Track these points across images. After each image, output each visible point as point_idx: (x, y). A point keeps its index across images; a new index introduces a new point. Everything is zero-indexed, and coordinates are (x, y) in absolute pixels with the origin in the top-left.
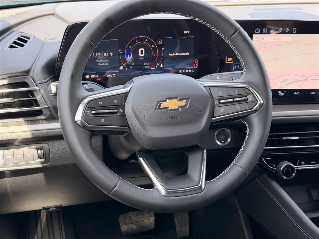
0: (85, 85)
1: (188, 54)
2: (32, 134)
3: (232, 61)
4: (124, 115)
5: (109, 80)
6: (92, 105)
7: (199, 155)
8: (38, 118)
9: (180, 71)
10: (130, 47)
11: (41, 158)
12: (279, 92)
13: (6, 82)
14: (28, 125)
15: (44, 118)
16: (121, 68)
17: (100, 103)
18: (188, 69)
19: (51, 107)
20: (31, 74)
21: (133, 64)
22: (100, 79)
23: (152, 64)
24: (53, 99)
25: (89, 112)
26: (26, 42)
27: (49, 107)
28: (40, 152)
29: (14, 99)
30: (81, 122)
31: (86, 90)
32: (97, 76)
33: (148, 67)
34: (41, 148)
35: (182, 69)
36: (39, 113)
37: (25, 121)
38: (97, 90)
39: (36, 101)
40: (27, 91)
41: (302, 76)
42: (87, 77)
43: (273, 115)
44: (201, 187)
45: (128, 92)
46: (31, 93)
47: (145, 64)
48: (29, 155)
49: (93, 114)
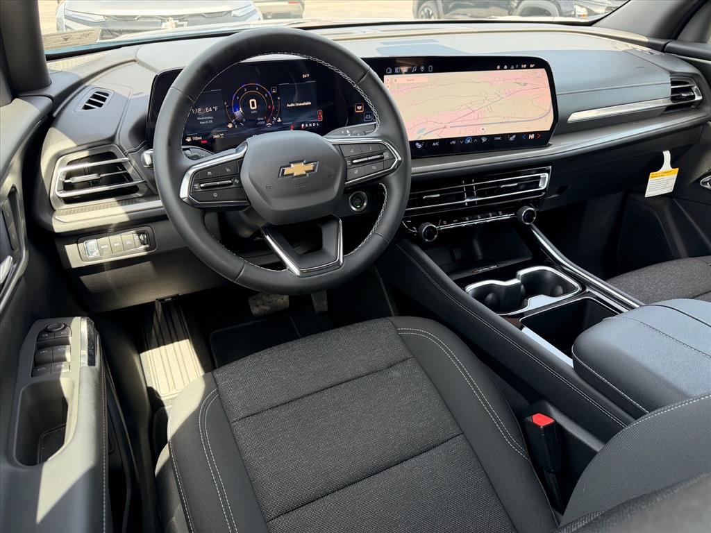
0: (187, 152)
1: (310, 103)
2: (130, 217)
3: (361, 110)
4: (240, 186)
5: (217, 142)
6: (199, 177)
7: (334, 226)
8: (134, 195)
9: (303, 125)
10: (238, 98)
11: (144, 244)
12: (417, 144)
13: (85, 154)
14: (122, 205)
15: (140, 195)
16: (230, 126)
17: (209, 173)
18: (312, 123)
19: (147, 180)
20: (117, 141)
21: (244, 120)
22: (205, 142)
23: (267, 118)
24: (149, 171)
25: (197, 186)
26: (104, 100)
27: (145, 182)
28: (141, 237)
29: (100, 175)
30: (189, 198)
31: (188, 157)
32: (200, 138)
33: (263, 123)
34: (143, 233)
35: (304, 123)
36: (134, 189)
37: (118, 201)
38: (204, 157)
39: (127, 175)
40: (115, 164)
41: (441, 123)
43: (413, 172)
44: (339, 261)
45: (243, 157)
46: (120, 165)
47: (258, 119)
48: (129, 242)
49: (202, 188)
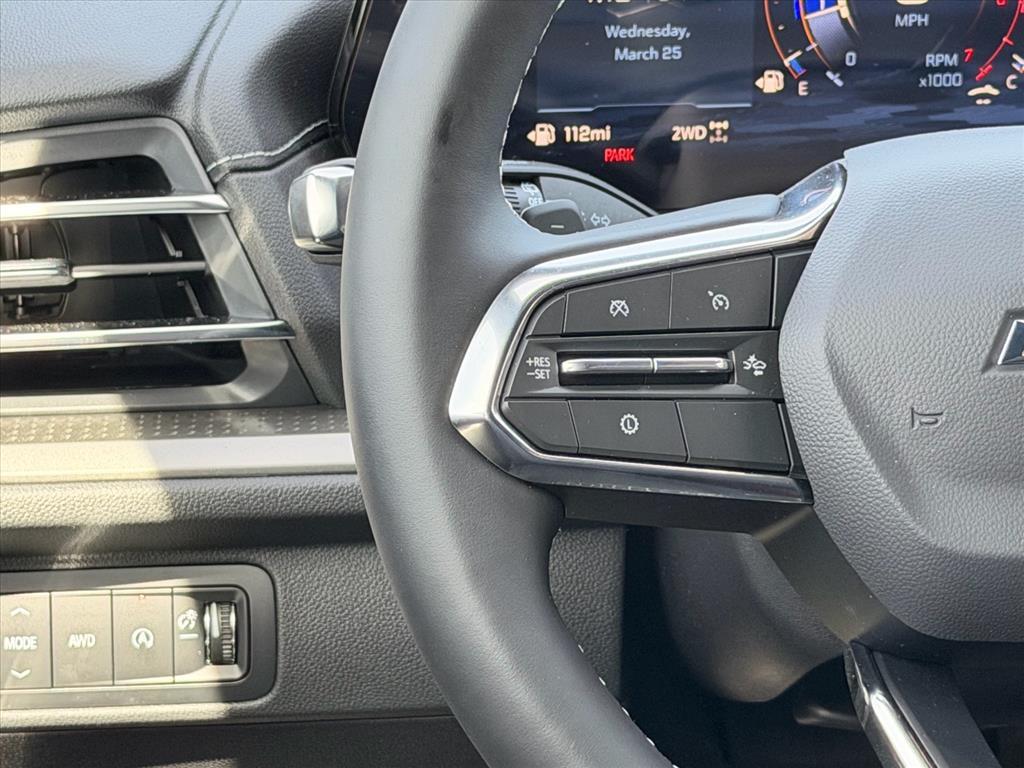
0: (526, 191)
2: (175, 501)
4: (771, 396)
5: (686, 161)
8: (216, 394)
11: (218, 660)
13: (24, 154)
14: (148, 435)
15: (248, 396)
19: (297, 324)
20: (185, 107)
21: (851, 59)
22: (624, 154)
24: (314, 272)
25: (542, 365)
27: (286, 329)
28: (213, 618)
29: (71, 266)
30: (490, 428)
31: (526, 217)
32: (604, 134)
34: (223, 597)
36: (224, 360)
37: (132, 412)
38: (600, 225)
40: (155, 219)
42: (542, 136)
46: (180, 231)
47: (931, 60)
